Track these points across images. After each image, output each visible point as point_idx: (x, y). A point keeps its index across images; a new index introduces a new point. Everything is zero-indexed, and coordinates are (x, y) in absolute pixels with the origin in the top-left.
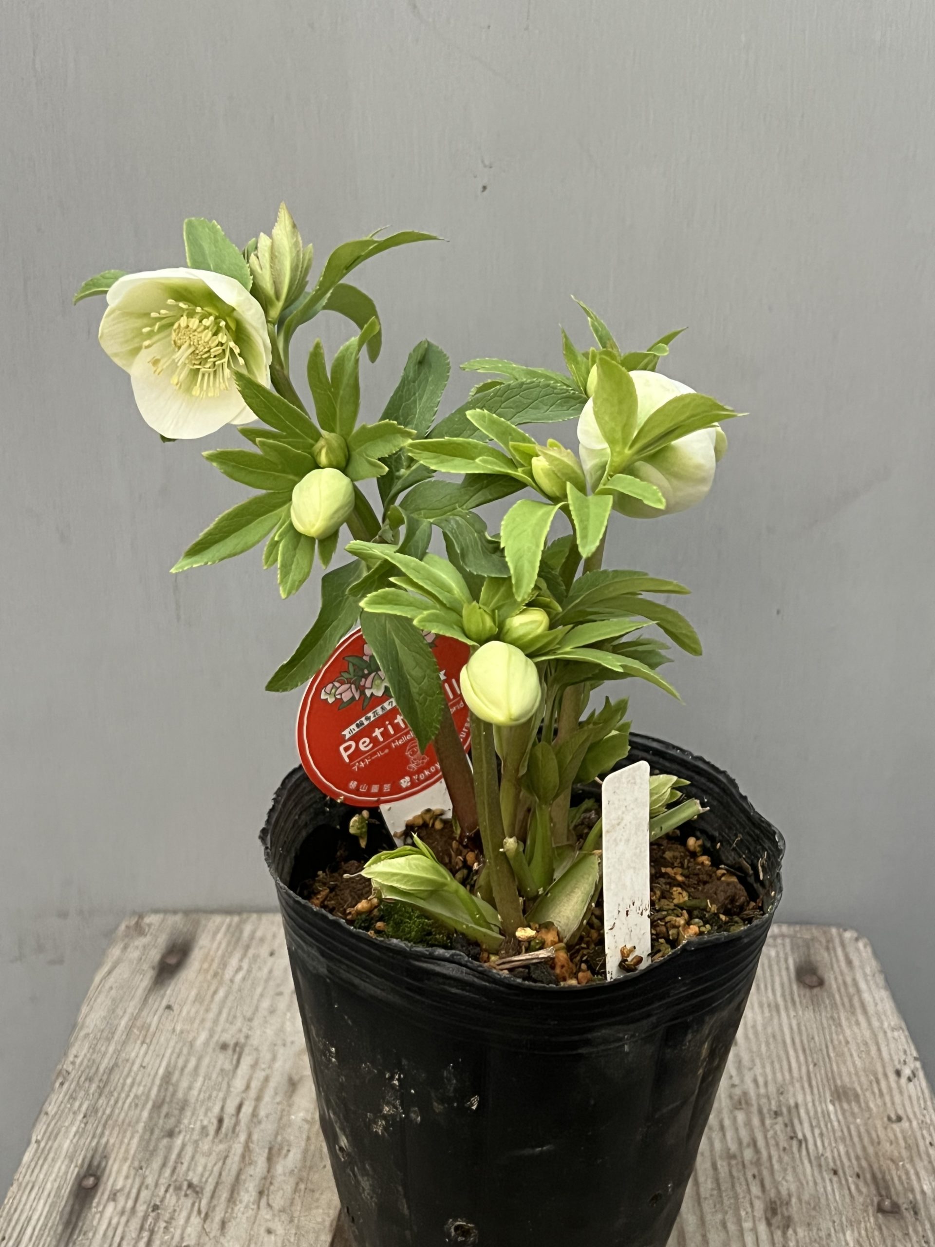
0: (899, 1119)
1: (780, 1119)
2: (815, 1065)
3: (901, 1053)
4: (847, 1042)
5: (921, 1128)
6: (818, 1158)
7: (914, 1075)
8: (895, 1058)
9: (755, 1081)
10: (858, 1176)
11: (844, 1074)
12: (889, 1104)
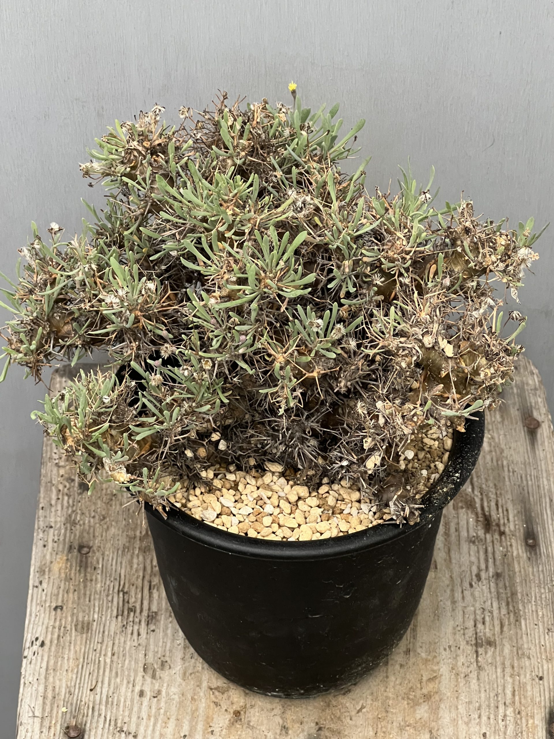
0: (56, 609)
1: (130, 606)
2: (95, 650)
3: (33, 662)
4: (67, 670)
5: (45, 601)
6: (116, 579)
7: (32, 642)
8: (39, 658)
9: (139, 635)
10: (95, 568)
11: (79, 643)
12: (58, 619)
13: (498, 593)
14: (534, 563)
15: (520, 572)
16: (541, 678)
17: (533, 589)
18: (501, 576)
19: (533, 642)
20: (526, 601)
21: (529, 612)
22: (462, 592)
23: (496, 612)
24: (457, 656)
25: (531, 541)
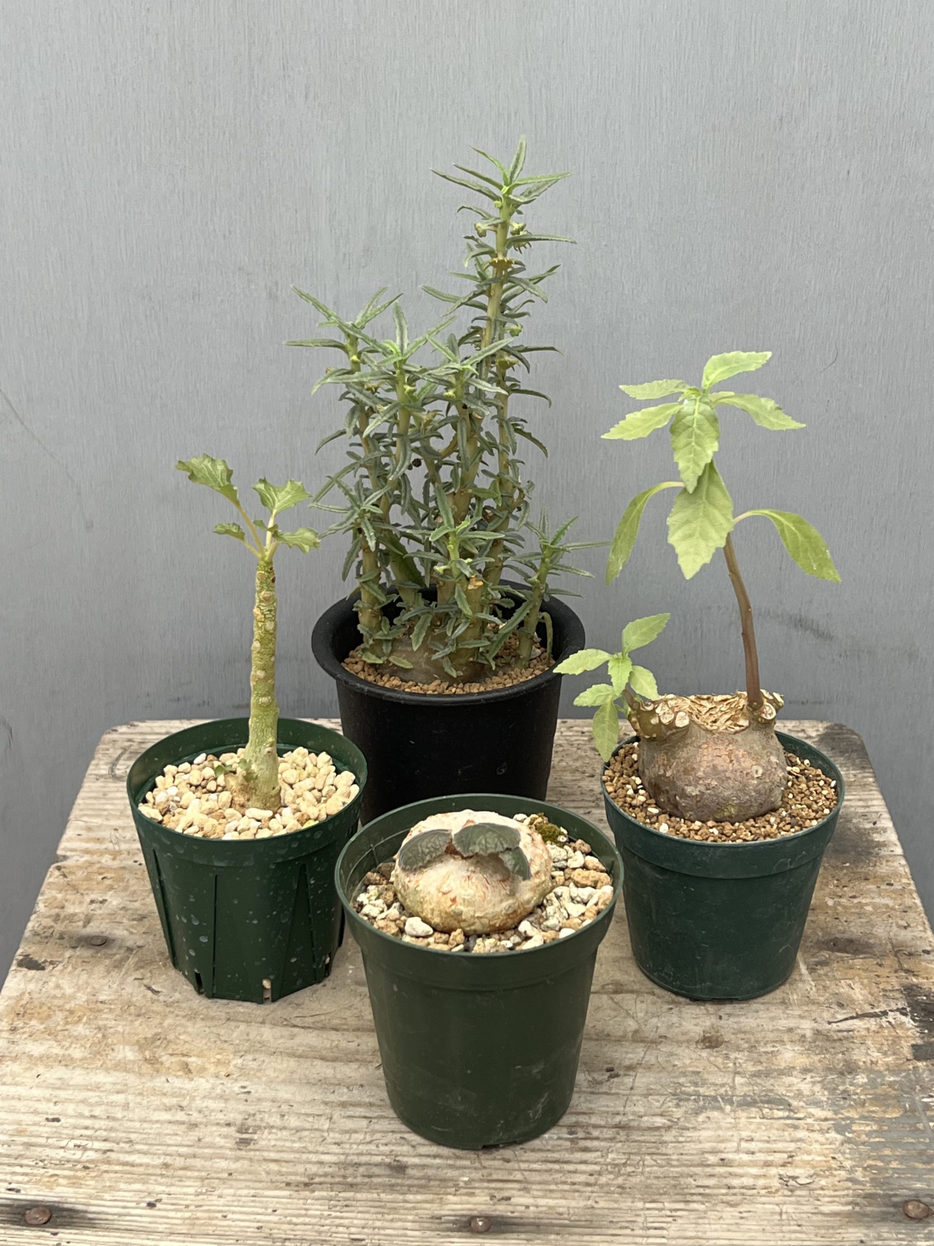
13: (358, 1165)
14: (426, 1225)
15: (406, 1201)
16: (151, 1205)
17: (360, 1215)
18: (398, 1172)
19: (236, 1203)
20: (332, 1202)
21: (304, 1204)
22: (365, 1117)
23: (314, 1158)
24: (226, 1100)
25: (480, 1223)
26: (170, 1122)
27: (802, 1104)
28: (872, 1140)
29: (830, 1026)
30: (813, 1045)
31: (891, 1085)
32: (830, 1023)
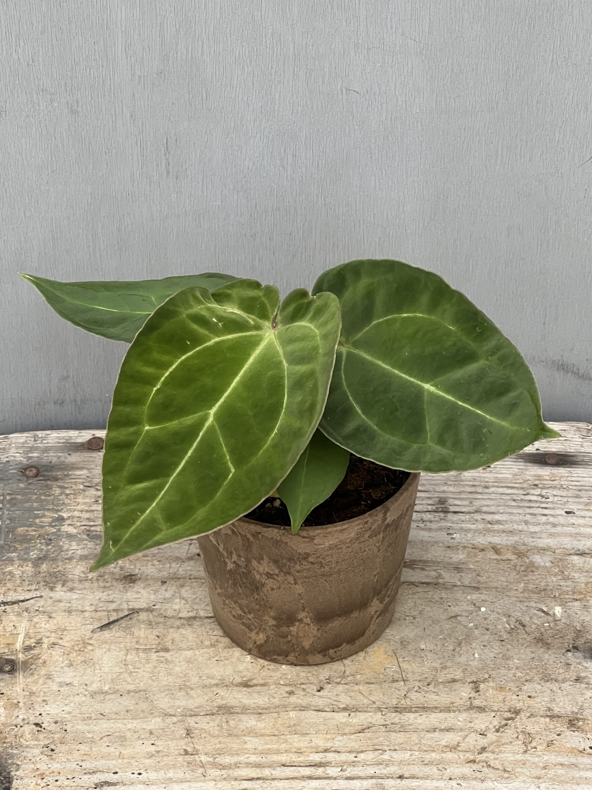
26: (493, 513)
27: (79, 536)
28: (42, 512)
29: (42, 594)
30: (59, 579)
31: (15, 550)
32: (41, 597)
